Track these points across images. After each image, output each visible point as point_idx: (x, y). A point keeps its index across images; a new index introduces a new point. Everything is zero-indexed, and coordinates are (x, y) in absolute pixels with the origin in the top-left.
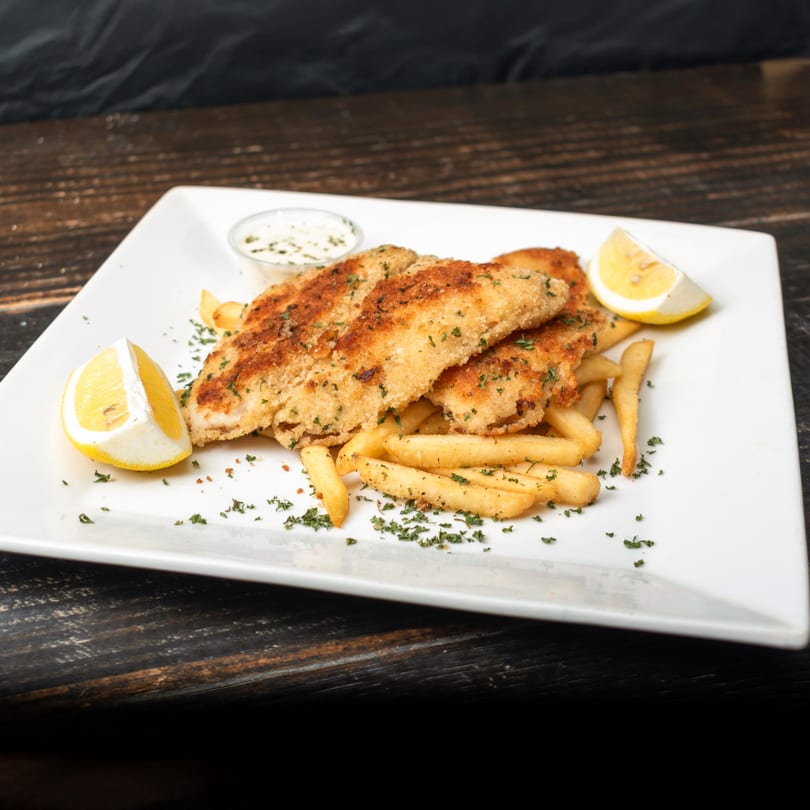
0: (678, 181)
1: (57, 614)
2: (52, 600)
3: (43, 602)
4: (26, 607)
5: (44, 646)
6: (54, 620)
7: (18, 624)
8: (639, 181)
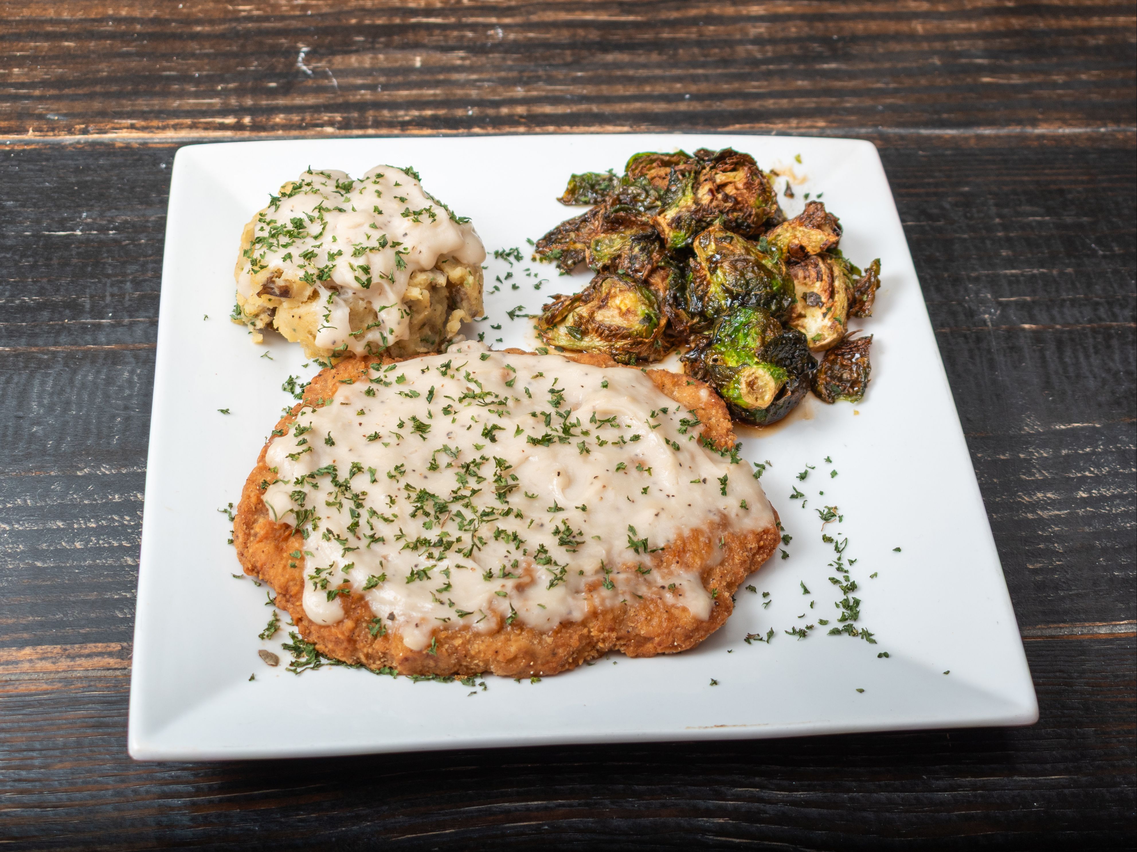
0: (956, 45)
1: (126, 561)
2: (124, 543)
3: (116, 544)
4: (100, 547)
5: (108, 595)
6: (122, 567)
7: (90, 566)
8: (912, 37)
